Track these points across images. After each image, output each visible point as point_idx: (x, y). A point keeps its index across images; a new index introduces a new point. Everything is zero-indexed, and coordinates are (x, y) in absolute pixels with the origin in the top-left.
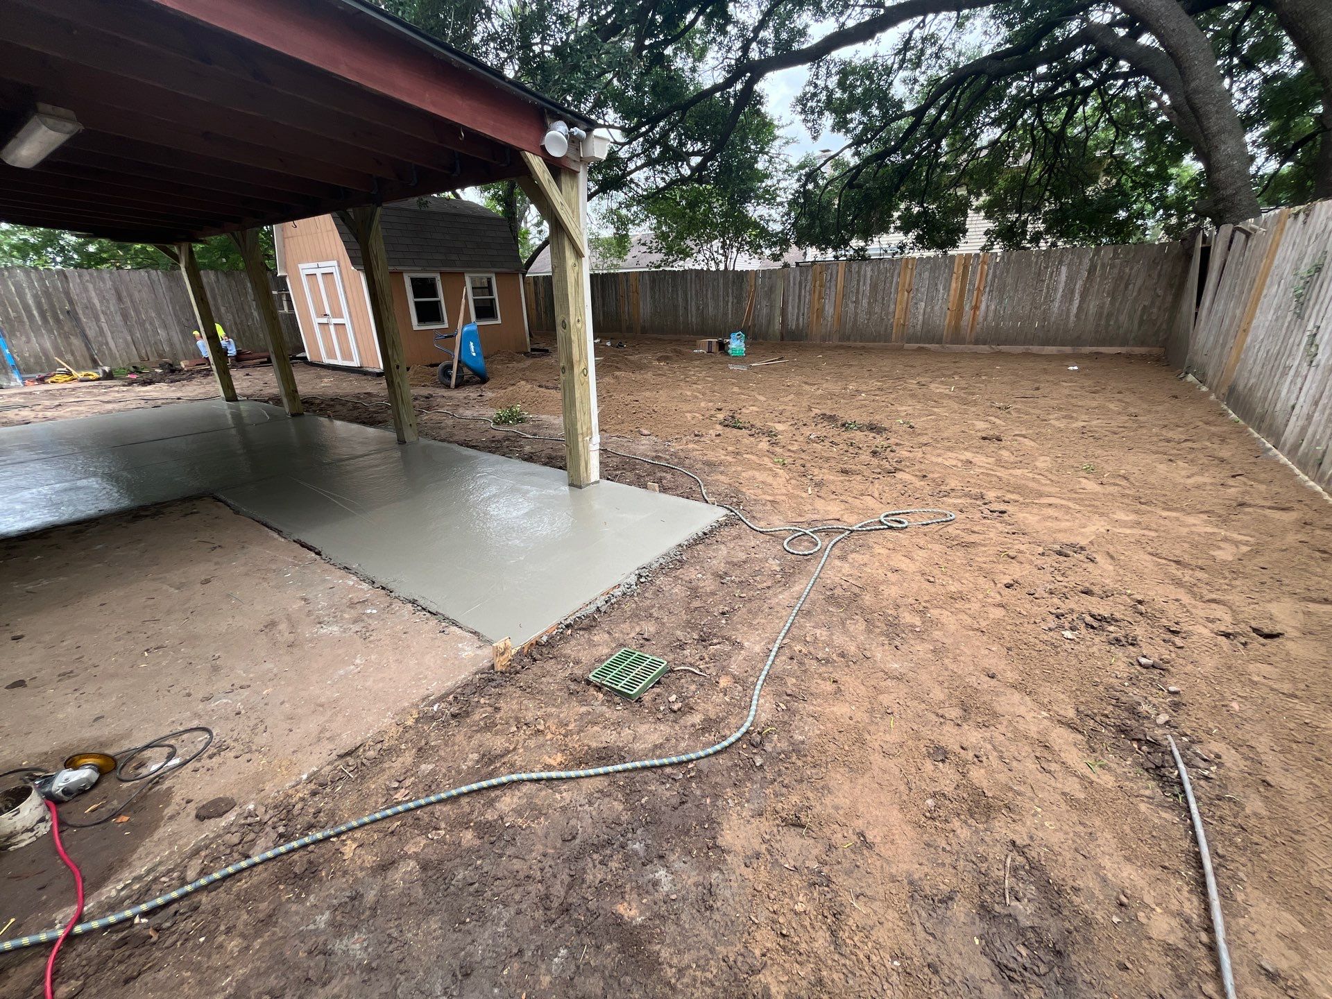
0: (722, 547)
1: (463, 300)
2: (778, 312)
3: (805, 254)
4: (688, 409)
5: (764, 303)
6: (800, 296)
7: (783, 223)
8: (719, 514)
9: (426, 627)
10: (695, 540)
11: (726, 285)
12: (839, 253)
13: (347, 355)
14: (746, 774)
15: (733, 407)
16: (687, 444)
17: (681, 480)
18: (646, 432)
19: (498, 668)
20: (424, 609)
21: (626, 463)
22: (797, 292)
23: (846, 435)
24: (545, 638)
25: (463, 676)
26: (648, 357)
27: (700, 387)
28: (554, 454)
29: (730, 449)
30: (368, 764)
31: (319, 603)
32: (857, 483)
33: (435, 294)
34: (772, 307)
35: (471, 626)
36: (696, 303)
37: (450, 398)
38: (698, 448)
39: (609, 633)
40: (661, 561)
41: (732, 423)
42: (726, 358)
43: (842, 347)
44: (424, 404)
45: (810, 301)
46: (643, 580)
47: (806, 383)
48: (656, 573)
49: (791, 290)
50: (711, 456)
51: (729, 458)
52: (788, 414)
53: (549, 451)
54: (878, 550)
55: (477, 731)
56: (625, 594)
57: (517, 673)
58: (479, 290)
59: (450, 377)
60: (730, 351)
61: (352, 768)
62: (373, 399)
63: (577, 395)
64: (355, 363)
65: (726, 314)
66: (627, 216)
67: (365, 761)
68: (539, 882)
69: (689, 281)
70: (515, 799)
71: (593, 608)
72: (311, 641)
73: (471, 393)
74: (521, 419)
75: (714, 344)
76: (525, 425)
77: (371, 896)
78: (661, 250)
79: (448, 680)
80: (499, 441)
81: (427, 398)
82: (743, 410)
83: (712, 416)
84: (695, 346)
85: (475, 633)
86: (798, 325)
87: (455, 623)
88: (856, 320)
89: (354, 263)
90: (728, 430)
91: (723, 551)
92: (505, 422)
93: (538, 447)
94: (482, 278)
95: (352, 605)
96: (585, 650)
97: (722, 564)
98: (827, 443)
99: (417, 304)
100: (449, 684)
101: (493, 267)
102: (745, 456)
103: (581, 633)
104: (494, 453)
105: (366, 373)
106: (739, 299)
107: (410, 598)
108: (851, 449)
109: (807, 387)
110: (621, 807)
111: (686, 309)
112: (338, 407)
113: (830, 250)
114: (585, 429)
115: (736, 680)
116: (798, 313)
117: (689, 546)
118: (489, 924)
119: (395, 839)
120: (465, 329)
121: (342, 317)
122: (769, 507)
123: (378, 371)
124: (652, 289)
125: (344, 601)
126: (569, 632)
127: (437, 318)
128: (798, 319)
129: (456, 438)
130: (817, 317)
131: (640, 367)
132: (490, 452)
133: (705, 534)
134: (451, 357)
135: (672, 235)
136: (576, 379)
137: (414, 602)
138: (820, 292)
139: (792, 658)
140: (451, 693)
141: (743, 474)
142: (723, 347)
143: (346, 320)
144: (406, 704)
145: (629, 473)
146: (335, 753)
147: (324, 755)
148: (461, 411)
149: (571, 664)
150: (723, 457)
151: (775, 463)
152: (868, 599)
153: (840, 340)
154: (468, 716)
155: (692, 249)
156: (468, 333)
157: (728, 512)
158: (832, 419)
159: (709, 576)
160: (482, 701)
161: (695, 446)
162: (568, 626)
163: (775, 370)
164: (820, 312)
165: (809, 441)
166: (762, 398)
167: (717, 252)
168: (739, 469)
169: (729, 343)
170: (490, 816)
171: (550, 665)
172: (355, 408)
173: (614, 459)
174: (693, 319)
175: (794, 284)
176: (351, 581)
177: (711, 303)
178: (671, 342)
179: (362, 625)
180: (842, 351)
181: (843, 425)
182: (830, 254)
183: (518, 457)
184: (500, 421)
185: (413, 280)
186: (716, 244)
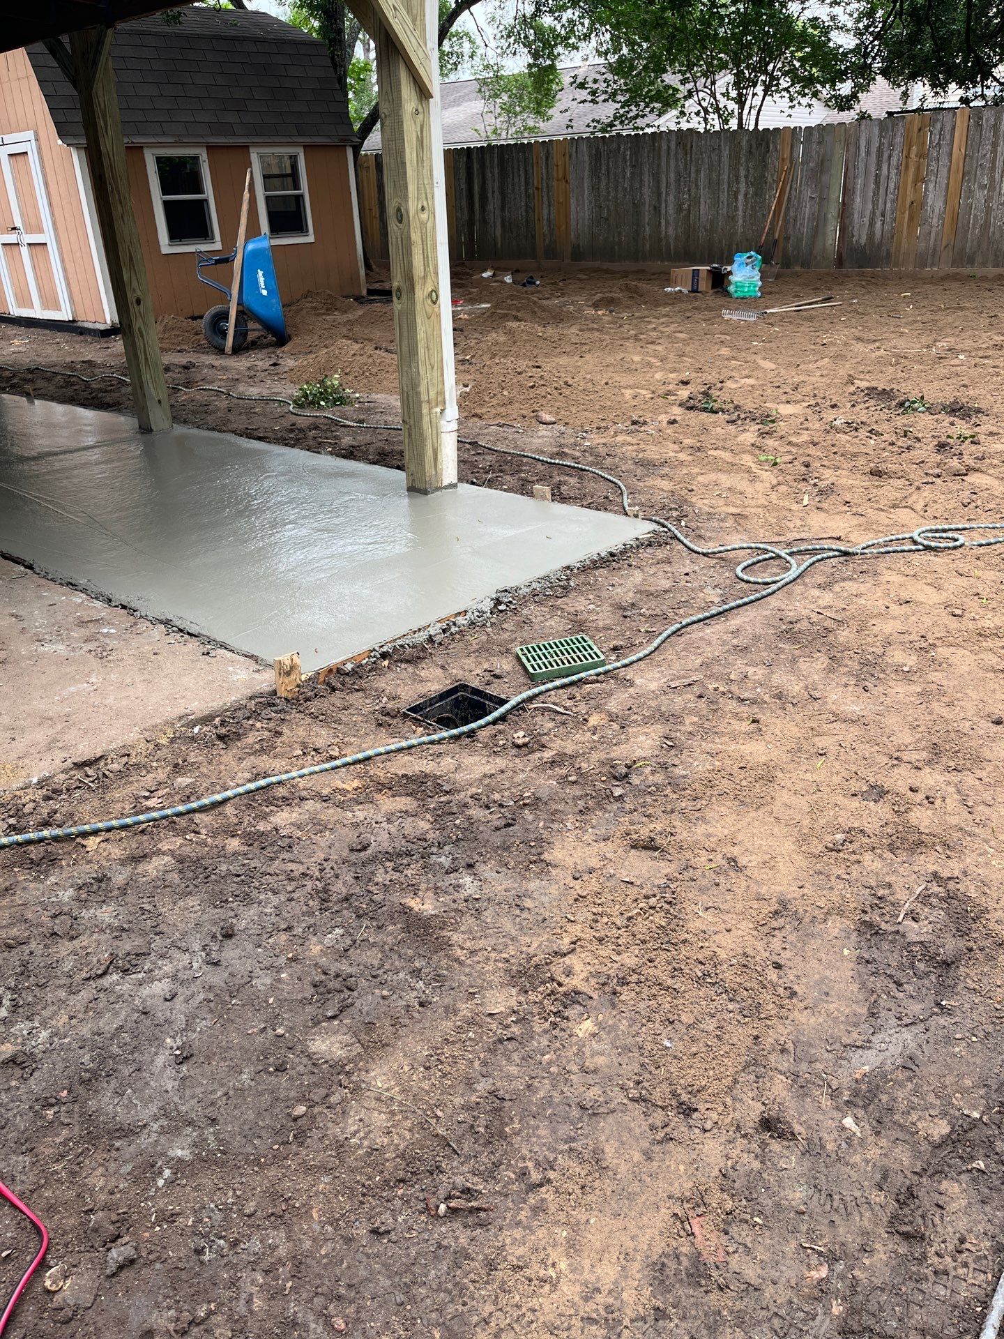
0: (637, 572)
1: (246, 195)
2: (833, 212)
3: (905, 95)
4: (631, 383)
5: (808, 193)
6: (877, 177)
7: (859, 33)
8: (643, 529)
9: (185, 649)
10: (594, 562)
11: (734, 158)
12: (970, 93)
13: (50, 301)
14: (598, 804)
15: (711, 377)
16: (616, 434)
17: (591, 486)
18: (547, 417)
19: (282, 693)
20: (181, 631)
21: (506, 462)
22: (873, 168)
23: (900, 421)
24: (349, 667)
25: (232, 698)
26: (578, 302)
27: (659, 348)
28: (388, 448)
29: (687, 442)
30: (111, 775)
31: (36, 620)
32: (890, 490)
33: (199, 190)
34: (823, 200)
35: (246, 649)
36: (677, 198)
37: (225, 369)
38: (634, 441)
39: (443, 667)
40: (535, 585)
41: (703, 403)
42: (721, 301)
43: (955, 277)
44: (182, 378)
45: (897, 187)
46: (502, 607)
47: (859, 339)
48: (524, 601)
49: (861, 165)
50: (652, 453)
51: (683, 456)
52: (807, 389)
53: (382, 444)
54: (888, 576)
55: (250, 754)
56: (473, 623)
57: (307, 700)
58: (276, 181)
59: (224, 334)
60: (731, 289)
61: (91, 779)
62: (97, 371)
63: (421, 335)
64: (64, 315)
65: (732, 218)
66: (553, 30)
67: (107, 773)
68: (317, 879)
69: (664, 154)
70: (294, 815)
71: (422, 637)
72: (29, 658)
73: (259, 360)
74: (340, 399)
75: (703, 275)
76: (347, 408)
77: (119, 879)
78: (614, 94)
79: (213, 701)
80: (301, 430)
81: (185, 367)
82: (729, 384)
83: (668, 393)
84: (667, 280)
85: (251, 657)
86: (871, 236)
87: (224, 646)
88: (986, 224)
89: (62, 134)
90: (692, 414)
91: (637, 577)
92: (312, 403)
93: (363, 438)
94: (280, 157)
95: (82, 623)
96: (406, 685)
97: (631, 594)
98: (863, 433)
99: (167, 204)
100: (216, 704)
101: (300, 135)
102: (711, 452)
103: (403, 666)
104: (293, 446)
105: (83, 331)
106: (759, 185)
107: (163, 618)
108: (902, 442)
109: (858, 347)
110: (428, 826)
111: (657, 209)
112: (40, 383)
113: (953, 86)
114: (433, 394)
115: (613, 718)
116: (873, 212)
117: (584, 570)
118: (256, 905)
119: (145, 837)
120: (251, 247)
121: (40, 230)
122: (730, 523)
123: (102, 327)
124: (595, 171)
125: (70, 619)
126: (386, 663)
127: (203, 232)
128: (872, 225)
129: (230, 427)
130: (911, 219)
131: (558, 318)
132: (286, 445)
133: (612, 555)
134: (226, 299)
135: (640, 64)
136: (418, 308)
137: (166, 623)
138: (918, 169)
139: (700, 697)
140: (218, 716)
141: (700, 478)
142: (719, 281)
143: (47, 237)
144: (159, 721)
145: (508, 478)
146: (69, 761)
147: (58, 762)
148: (241, 388)
149: (385, 699)
150: (672, 454)
151: (760, 463)
152: (844, 635)
153: (954, 263)
154: (239, 740)
155: (677, 90)
156: (256, 253)
157: (656, 527)
158: (886, 394)
159: (606, 607)
160: (258, 725)
161: (629, 439)
162: (384, 656)
163: (810, 319)
164: (917, 207)
165: (831, 428)
166: (768, 365)
167: (726, 95)
168: (697, 470)
169: (730, 273)
170: (261, 827)
171: (355, 698)
172: (68, 384)
173: (488, 458)
174: (671, 230)
175: (868, 154)
176: (79, 598)
177: (704, 195)
178: (625, 274)
179: (97, 644)
180: (955, 285)
181: (901, 404)
182: (954, 94)
183: (331, 453)
184: (305, 402)
185: (159, 160)
186: (725, 79)
